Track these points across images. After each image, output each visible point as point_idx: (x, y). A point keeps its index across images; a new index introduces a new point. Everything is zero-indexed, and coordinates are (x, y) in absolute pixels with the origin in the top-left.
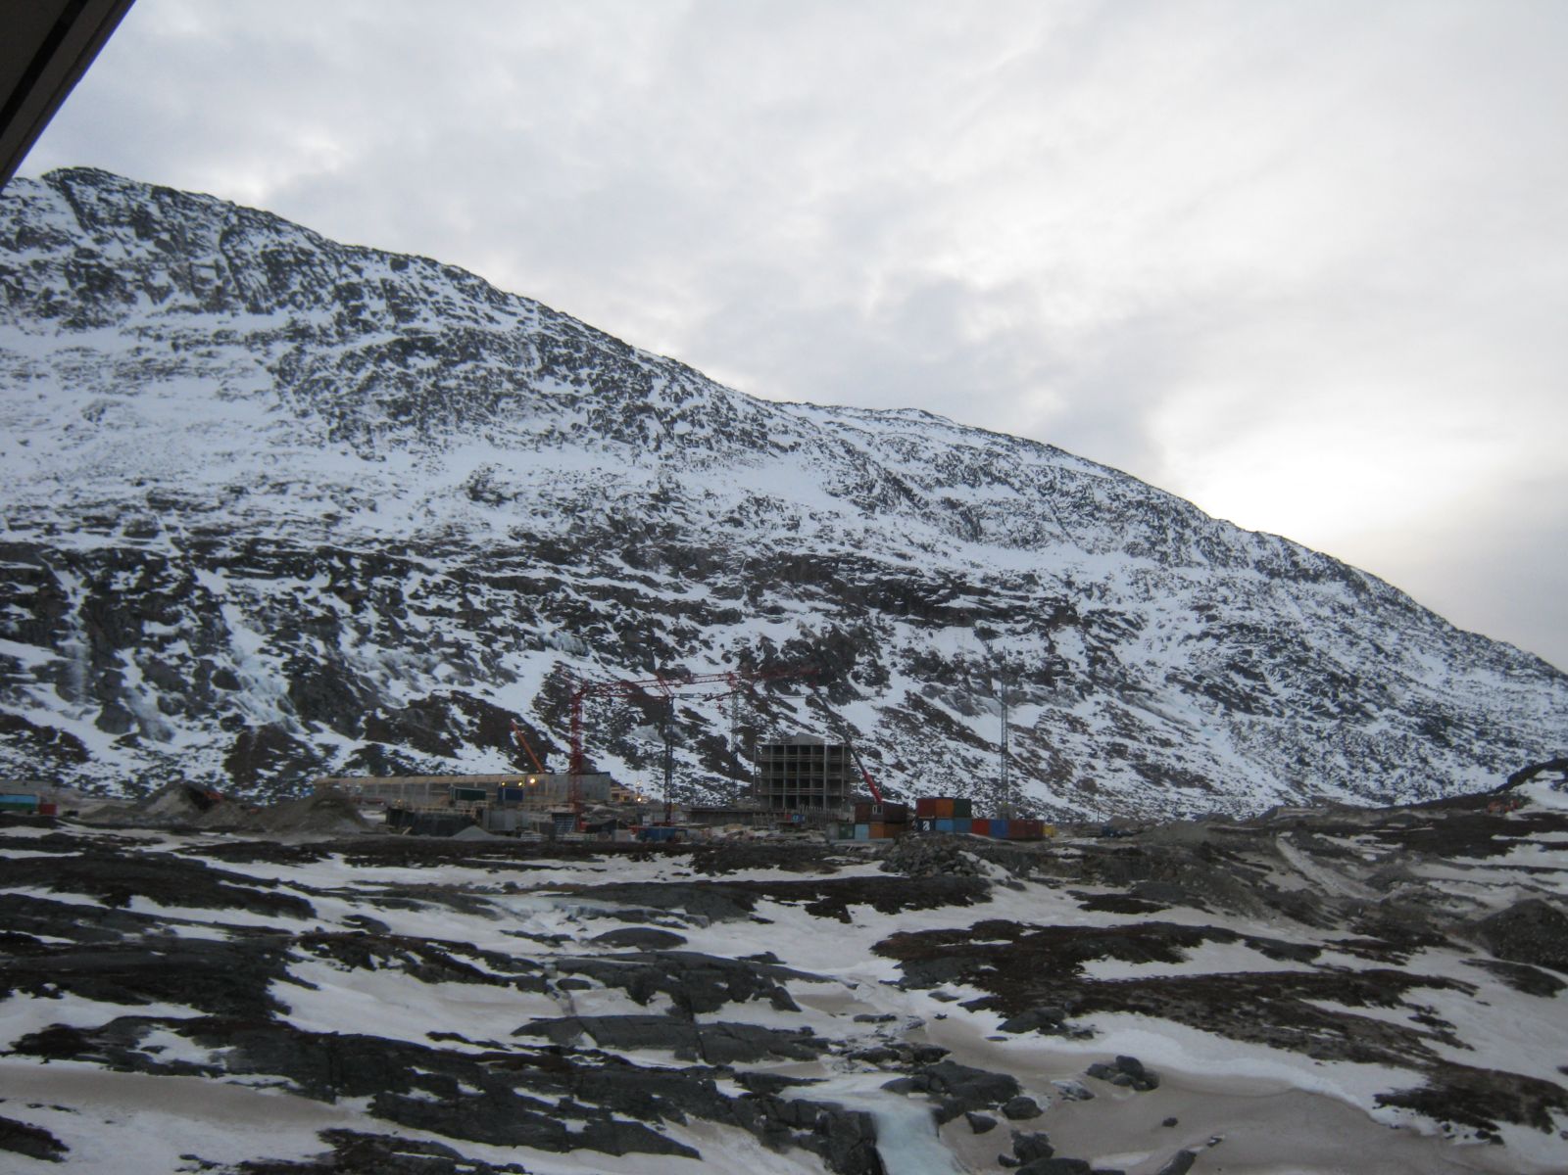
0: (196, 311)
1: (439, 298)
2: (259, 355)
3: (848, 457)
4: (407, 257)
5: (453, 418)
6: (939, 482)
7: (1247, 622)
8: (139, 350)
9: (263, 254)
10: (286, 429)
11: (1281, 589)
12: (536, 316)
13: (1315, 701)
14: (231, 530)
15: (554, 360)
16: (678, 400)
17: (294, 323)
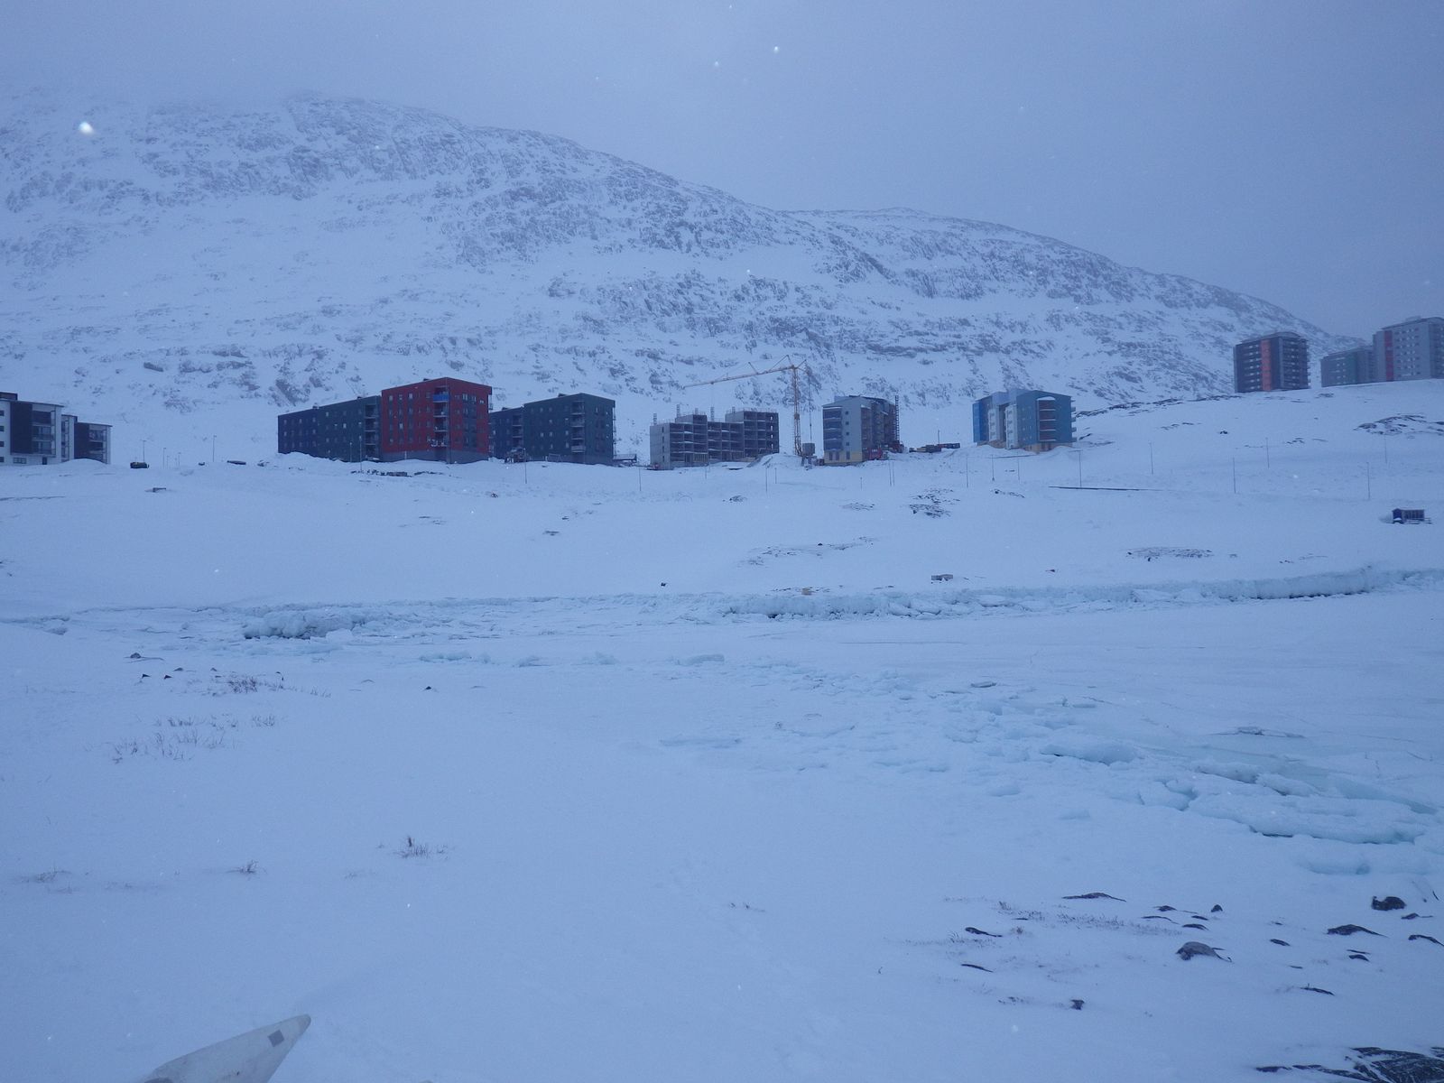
0: (374, 182)
1: (538, 159)
2: (415, 209)
3: (833, 246)
4: (518, 132)
5: (544, 241)
6: (904, 258)
8: (336, 212)
10: (428, 258)
12: (608, 165)
15: (618, 195)
16: (706, 215)
17: (439, 184)
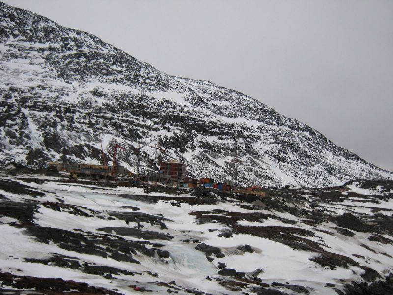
0: (25, 41)
1: (88, 43)
2: (41, 54)
3: (189, 92)
4: (81, 32)
5: (90, 74)
6: (212, 100)
7: (285, 140)
8: (9, 50)
9: (43, 28)
10: (47, 73)
11: (295, 133)
12: (113, 49)
13: (300, 161)
14: (31, 98)
15: (117, 61)
16: (148, 74)
17: (50, 46)
